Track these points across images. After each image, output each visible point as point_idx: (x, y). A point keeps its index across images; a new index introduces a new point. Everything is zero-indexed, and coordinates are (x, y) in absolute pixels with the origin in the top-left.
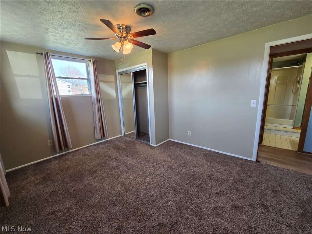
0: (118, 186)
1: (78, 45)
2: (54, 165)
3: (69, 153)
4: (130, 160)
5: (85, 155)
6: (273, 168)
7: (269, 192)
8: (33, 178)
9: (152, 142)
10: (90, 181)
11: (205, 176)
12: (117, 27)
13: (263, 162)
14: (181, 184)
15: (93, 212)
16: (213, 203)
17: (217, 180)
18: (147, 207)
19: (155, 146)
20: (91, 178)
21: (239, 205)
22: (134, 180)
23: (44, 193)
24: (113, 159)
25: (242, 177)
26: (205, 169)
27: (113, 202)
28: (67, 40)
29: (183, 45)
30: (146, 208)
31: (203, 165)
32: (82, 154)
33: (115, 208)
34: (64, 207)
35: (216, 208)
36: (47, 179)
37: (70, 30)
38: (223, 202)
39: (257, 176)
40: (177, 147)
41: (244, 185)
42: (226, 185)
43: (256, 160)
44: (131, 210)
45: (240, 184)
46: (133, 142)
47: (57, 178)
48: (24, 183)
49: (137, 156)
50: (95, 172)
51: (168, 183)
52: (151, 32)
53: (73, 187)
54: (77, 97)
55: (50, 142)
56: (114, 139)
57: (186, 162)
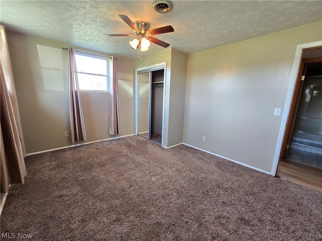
0: (123, 182)
1: (99, 41)
2: (68, 155)
3: (83, 145)
4: (140, 159)
5: (97, 149)
6: (294, 186)
7: (284, 210)
8: (48, 164)
9: (165, 144)
10: (97, 173)
11: (214, 183)
12: (136, 23)
13: (284, 178)
14: (186, 188)
15: (96, 202)
16: (217, 211)
17: (226, 190)
18: (148, 205)
19: (166, 148)
20: (99, 171)
21: (246, 218)
22: (140, 177)
23: (55, 178)
24: (123, 155)
25: (255, 190)
26: (215, 176)
27: (115, 196)
28: (89, 36)
29: (204, 45)
30: (146, 205)
31: (214, 172)
32: (95, 148)
33: (117, 201)
34: (71, 193)
35: (219, 217)
36: (60, 166)
37: (92, 26)
38: (228, 213)
39: (273, 192)
40: (189, 151)
41: (256, 199)
42: (235, 196)
43: (276, 175)
44: (131, 205)
45: (252, 197)
46: (146, 142)
47: (69, 166)
48: (40, 167)
49: (147, 155)
50: (104, 165)
51: (173, 185)
52: (170, 29)
53: (82, 176)
54: (95, 92)
55: (67, 133)
56: (127, 137)
57: (196, 167)
